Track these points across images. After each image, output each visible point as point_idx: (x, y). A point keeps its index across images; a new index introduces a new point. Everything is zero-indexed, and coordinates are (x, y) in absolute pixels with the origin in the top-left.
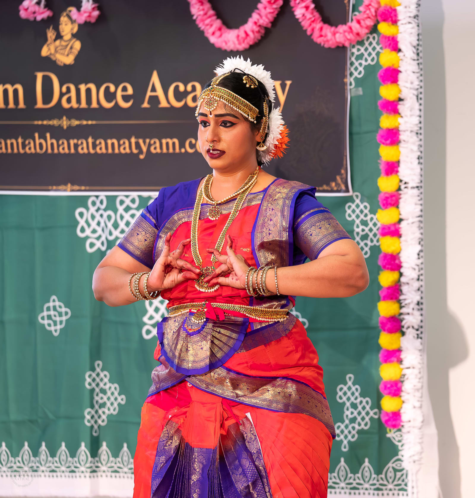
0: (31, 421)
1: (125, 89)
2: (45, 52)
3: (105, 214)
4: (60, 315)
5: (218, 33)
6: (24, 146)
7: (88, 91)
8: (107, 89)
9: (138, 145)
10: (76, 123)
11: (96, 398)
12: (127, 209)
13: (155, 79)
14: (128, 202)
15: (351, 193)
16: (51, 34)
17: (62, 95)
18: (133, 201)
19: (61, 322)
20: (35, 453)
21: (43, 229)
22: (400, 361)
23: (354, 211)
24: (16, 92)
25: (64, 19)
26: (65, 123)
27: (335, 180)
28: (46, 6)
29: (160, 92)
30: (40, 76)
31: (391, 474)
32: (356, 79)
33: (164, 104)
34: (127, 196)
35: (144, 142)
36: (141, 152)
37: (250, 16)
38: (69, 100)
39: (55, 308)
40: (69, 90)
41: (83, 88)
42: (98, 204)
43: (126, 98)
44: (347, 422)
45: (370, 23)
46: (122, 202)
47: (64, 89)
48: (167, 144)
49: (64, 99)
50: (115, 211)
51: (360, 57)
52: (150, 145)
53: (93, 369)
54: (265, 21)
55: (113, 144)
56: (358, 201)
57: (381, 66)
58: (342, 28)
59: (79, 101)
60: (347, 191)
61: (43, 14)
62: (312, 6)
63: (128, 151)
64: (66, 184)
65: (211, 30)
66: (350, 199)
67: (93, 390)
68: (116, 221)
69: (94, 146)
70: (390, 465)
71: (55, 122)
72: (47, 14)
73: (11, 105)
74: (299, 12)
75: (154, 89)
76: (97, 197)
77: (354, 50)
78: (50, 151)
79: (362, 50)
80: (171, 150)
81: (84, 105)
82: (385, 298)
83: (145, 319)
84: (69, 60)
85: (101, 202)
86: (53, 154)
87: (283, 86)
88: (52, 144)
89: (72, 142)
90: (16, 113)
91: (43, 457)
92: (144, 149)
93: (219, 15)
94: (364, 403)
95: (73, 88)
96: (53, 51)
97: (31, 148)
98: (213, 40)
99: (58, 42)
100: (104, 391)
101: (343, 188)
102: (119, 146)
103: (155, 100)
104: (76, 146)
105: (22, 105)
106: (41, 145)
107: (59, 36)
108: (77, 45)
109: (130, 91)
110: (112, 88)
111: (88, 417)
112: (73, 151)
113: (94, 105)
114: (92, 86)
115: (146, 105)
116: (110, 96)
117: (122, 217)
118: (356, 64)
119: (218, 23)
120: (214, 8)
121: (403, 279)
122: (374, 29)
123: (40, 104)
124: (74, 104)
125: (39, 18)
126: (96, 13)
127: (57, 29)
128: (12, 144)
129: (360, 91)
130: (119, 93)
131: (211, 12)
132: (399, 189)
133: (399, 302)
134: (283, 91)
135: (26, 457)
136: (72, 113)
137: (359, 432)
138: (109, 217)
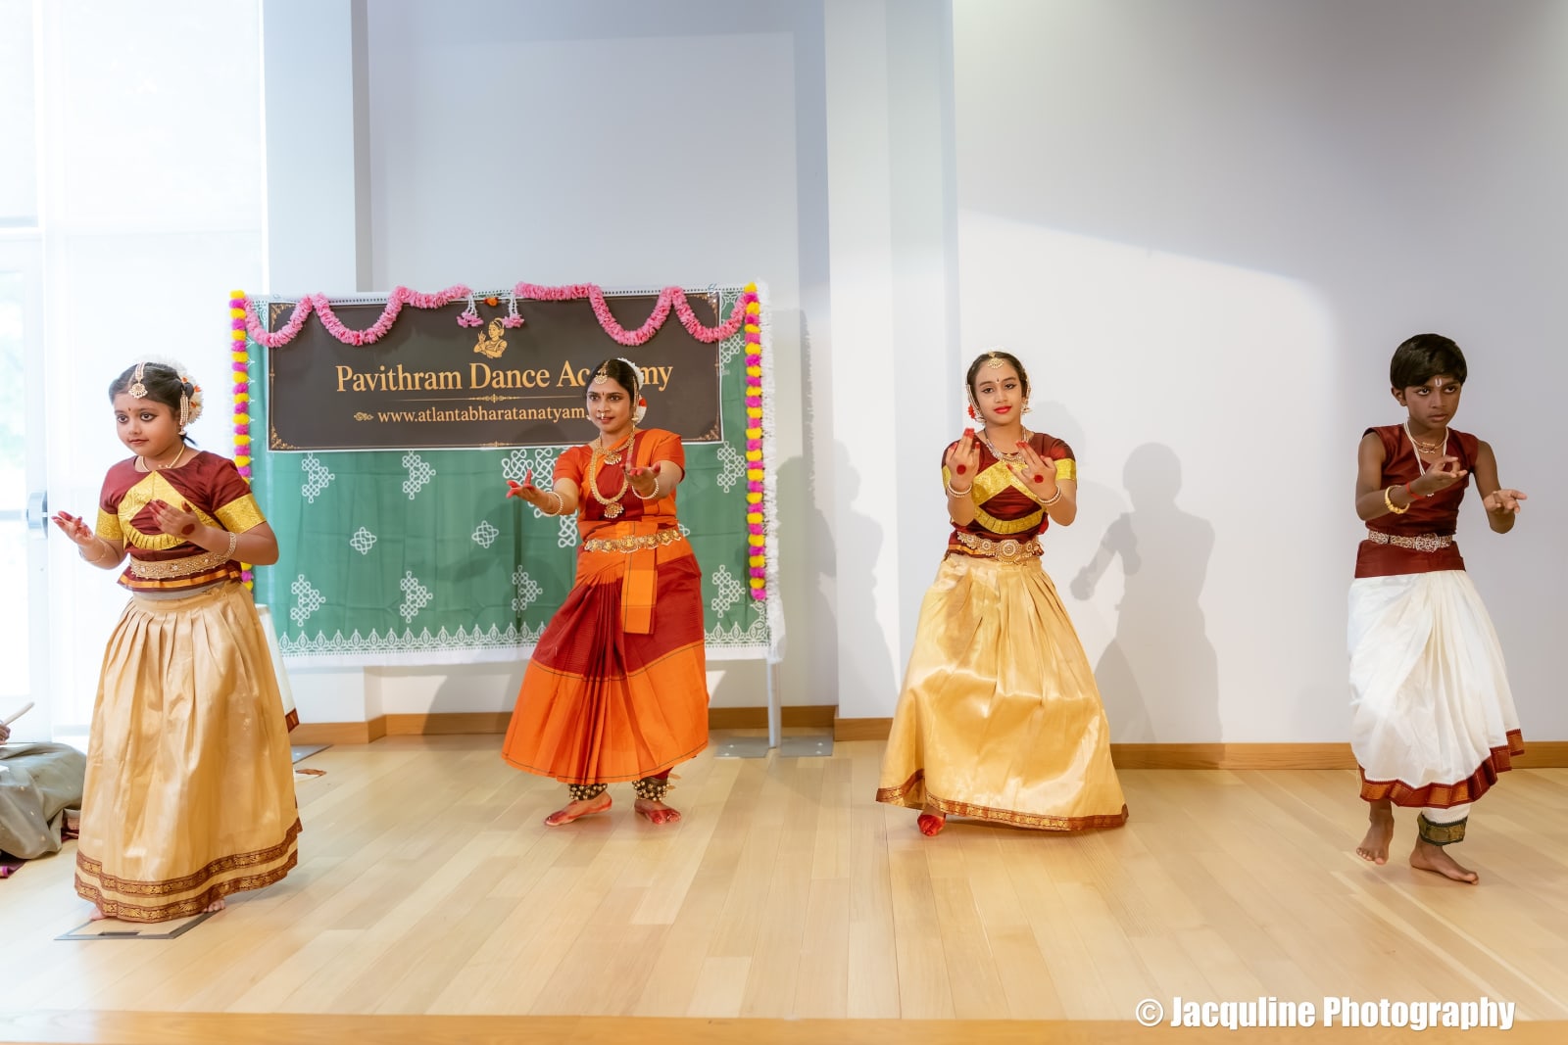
0: (466, 610)
1: (543, 374)
2: (477, 349)
3: (526, 463)
4: (490, 534)
5: (620, 333)
6: (460, 416)
7: (514, 376)
8: (529, 374)
9: (552, 413)
10: (502, 398)
11: (519, 591)
12: (543, 458)
13: (567, 366)
14: (544, 453)
15: (722, 442)
16: (482, 337)
17: (492, 379)
18: (548, 452)
19: (491, 539)
20: (469, 632)
21: (475, 474)
22: (765, 555)
23: (724, 454)
24: (454, 377)
25: (492, 326)
26: (494, 398)
27: (709, 433)
28: (478, 317)
29: (571, 375)
30: (474, 366)
31: (754, 632)
32: (725, 364)
33: (574, 383)
34: (543, 449)
35: (558, 411)
36: (555, 418)
37: (645, 321)
38: (498, 383)
39: (485, 529)
40: (498, 376)
41: (509, 373)
42: (519, 455)
43: (544, 380)
44: (721, 597)
45: (738, 325)
46: (539, 454)
47: (494, 375)
48: (576, 412)
49: (494, 382)
50: (534, 459)
51: (728, 349)
52: (562, 413)
53: (517, 571)
54: (657, 324)
55: (533, 413)
56: (727, 447)
57: (746, 355)
58: (716, 329)
59: (506, 382)
60: (720, 439)
61: (477, 322)
62: (693, 314)
63: (544, 417)
64: (493, 442)
65: (616, 332)
66: (722, 446)
67: (517, 586)
68: (535, 466)
69: (518, 414)
70: (753, 625)
71: (486, 398)
72: (481, 322)
73: (450, 387)
74: (683, 319)
75: (566, 374)
76: (519, 450)
77: (723, 345)
78: (481, 419)
79: (729, 345)
80: (578, 416)
81: (510, 385)
82: (754, 511)
83: (560, 534)
84: (498, 355)
85: (523, 454)
86: (483, 421)
87: (666, 371)
88: (483, 414)
89: (499, 412)
90: (455, 392)
91: (477, 635)
92: (558, 416)
93: (617, 322)
94: (735, 584)
95: (501, 374)
96: (484, 349)
97: (466, 417)
98: (616, 338)
99: (488, 342)
100: (525, 587)
101: (717, 437)
102: (538, 414)
103: (567, 381)
104: (503, 415)
105: (459, 386)
106: (474, 415)
107: (488, 338)
108: (504, 344)
109: (547, 375)
110: (533, 374)
111: (515, 604)
112: (500, 418)
113: (519, 385)
114: (517, 373)
115: (560, 385)
116: (531, 379)
117: (539, 464)
118: (725, 354)
119: (619, 327)
120: (614, 316)
121: (766, 498)
122: (739, 330)
123: (474, 386)
124: (502, 385)
125: (474, 325)
126: (523, 320)
127: (486, 333)
128: (450, 415)
129: (728, 373)
130: (539, 377)
131: (613, 320)
132: (762, 437)
133: (763, 514)
134: (667, 375)
135: (461, 635)
136: (499, 392)
137: (731, 604)
138: (529, 464)
